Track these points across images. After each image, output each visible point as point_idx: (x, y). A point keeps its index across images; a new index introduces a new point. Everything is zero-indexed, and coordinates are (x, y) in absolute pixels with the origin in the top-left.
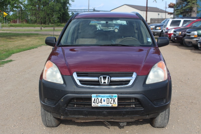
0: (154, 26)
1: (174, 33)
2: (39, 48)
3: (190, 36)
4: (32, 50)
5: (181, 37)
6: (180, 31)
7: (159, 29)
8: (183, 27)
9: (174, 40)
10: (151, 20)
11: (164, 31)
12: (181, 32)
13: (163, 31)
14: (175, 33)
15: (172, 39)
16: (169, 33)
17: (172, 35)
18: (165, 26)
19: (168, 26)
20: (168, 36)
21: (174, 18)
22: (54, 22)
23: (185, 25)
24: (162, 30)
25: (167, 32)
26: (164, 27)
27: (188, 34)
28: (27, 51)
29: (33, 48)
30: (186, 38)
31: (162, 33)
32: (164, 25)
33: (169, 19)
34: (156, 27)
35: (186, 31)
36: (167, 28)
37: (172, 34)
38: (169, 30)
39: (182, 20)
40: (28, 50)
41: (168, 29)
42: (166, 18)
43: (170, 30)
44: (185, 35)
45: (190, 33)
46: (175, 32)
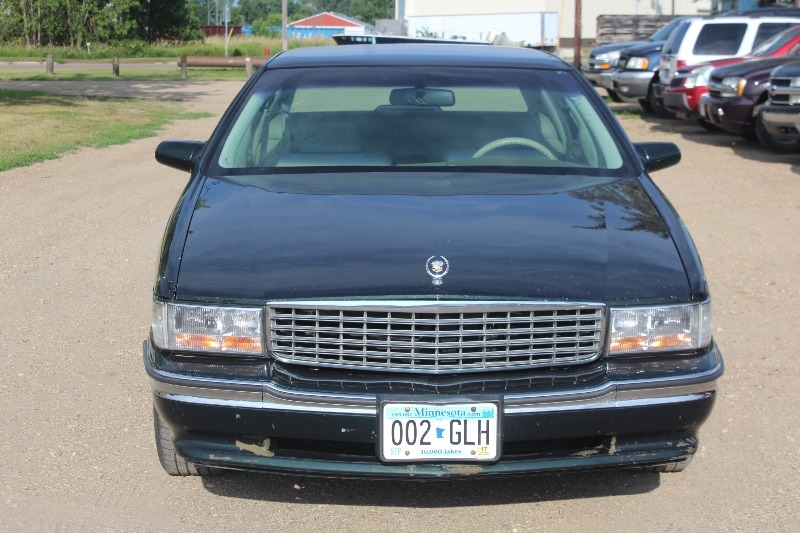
0: (615, 56)
1: (712, 83)
2: (67, 158)
3: (786, 97)
4: (36, 167)
5: (746, 102)
6: (742, 76)
7: (639, 67)
8: (756, 56)
9: (712, 120)
10: (603, 21)
11: (667, 76)
12: (743, 82)
13: (661, 74)
14: (718, 87)
15: (703, 112)
16: (689, 85)
17: (706, 95)
18: (670, 52)
19: (687, 53)
20: (685, 99)
21: (715, 13)
22: (112, 36)
23: (765, 47)
24: (657, 73)
25: (678, 83)
26: (664, 58)
27: (779, 90)
28: (12, 172)
29: (40, 159)
30: (768, 110)
31: (654, 85)
32: (665, 49)
33: (688, 21)
34: (625, 57)
35: (768, 75)
36: (680, 63)
37: (702, 89)
38: (687, 71)
39: (753, 25)
40: (18, 169)
41: (683, 68)
42: (677, 12)
43: (693, 72)
44: (764, 96)
45: (786, 83)
46: (716, 78)
